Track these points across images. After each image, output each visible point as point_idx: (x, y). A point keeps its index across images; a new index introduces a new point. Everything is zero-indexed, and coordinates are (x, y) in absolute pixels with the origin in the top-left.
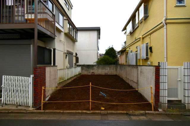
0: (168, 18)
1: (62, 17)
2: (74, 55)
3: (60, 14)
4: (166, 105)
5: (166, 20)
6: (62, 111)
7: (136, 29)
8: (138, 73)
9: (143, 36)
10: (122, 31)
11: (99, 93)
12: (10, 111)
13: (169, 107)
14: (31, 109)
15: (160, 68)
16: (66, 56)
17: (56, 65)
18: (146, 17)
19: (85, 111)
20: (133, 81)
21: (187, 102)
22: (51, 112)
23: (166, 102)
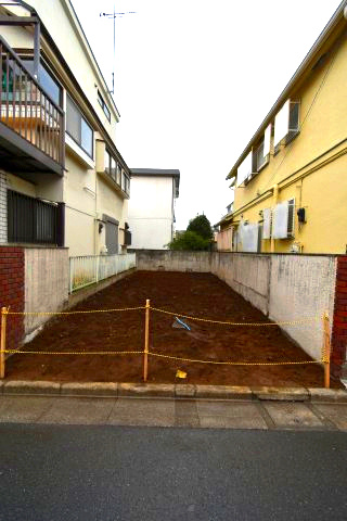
1: (90, 131)
2: (122, 226)
6: (57, 385)
7: (261, 171)
8: (270, 274)
9: (281, 186)
10: (227, 179)
11: (173, 320)
16: (101, 227)
17: (66, 246)
20: (253, 289)
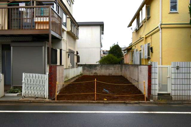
0: (163, 23)
1: (65, 16)
3: (64, 14)
4: (157, 96)
5: (161, 25)
6: (73, 101)
7: (140, 27)
8: (138, 72)
10: (128, 27)
11: (103, 90)
12: (32, 101)
13: (159, 98)
14: (47, 100)
15: (152, 67)
18: (148, 18)
19: (91, 101)
20: (135, 80)
21: (173, 95)
22: (64, 102)
23: (157, 95)
